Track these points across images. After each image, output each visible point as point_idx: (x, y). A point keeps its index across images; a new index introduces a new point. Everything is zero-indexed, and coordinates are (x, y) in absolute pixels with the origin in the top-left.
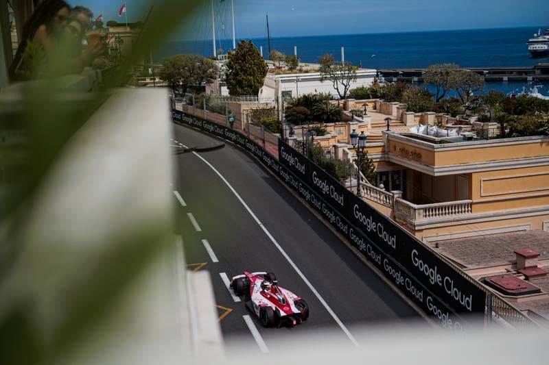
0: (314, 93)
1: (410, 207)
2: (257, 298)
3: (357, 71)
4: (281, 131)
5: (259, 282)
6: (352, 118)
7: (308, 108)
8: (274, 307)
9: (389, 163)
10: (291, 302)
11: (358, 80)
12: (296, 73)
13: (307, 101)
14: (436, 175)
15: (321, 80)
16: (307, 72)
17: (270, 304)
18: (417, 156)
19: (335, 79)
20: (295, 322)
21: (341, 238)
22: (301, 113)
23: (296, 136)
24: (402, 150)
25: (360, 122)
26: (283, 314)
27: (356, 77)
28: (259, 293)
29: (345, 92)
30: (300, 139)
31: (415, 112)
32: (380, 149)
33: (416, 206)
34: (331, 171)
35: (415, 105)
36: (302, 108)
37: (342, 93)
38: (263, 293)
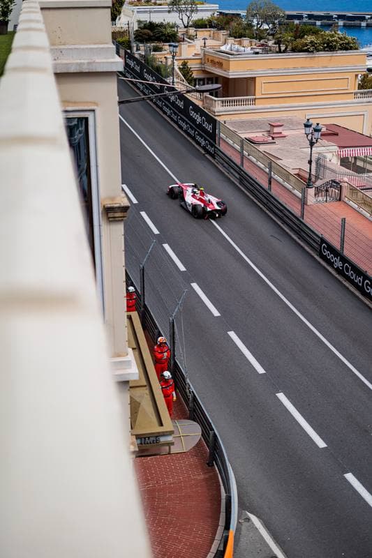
0: (162, 21)
1: (213, 100)
2: (189, 199)
3: (198, 6)
4: (130, 48)
5: (190, 190)
6: (184, 40)
7: (152, 31)
8: (202, 205)
9: (204, 72)
10: (214, 202)
11: (198, 13)
12: (151, 5)
13: (151, 26)
14: (230, 77)
15: (169, 12)
16: (160, 5)
17: (199, 203)
18: (220, 65)
19: (180, 11)
20: (217, 215)
22: (145, 34)
23: (140, 50)
24: (212, 61)
25: (189, 43)
26: (209, 209)
27: (197, 10)
28: (190, 196)
29: (188, 23)
30: (143, 54)
31: (235, 38)
32: (199, 61)
33: (216, 99)
34: (159, 73)
35: (236, 33)
36: (146, 31)
37: (186, 23)
38: (193, 196)
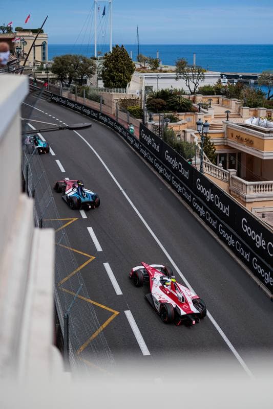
0: (170, 88)
1: (243, 184)
3: (205, 73)
4: (142, 117)
6: (199, 111)
7: (164, 100)
9: (227, 147)
11: (206, 80)
12: (156, 72)
13: (164, 95)
14: (265, 158)
15: (177, 79)
16: (165, 72)
18: (250, 143)
19: (188, 78)
21: (186, 205)
22: (159, 103)
23: (155, 121)
24: (238, 137)
25: (205, 113)
27: (204, 77)
29: (195, 89)
30: (157, 124)
31: (250, 107)
32: (221, 136)
33: (247, 183)
34: (180, 151)
35: (251, 102)
36: (160, 100)
37: (193, 89)
